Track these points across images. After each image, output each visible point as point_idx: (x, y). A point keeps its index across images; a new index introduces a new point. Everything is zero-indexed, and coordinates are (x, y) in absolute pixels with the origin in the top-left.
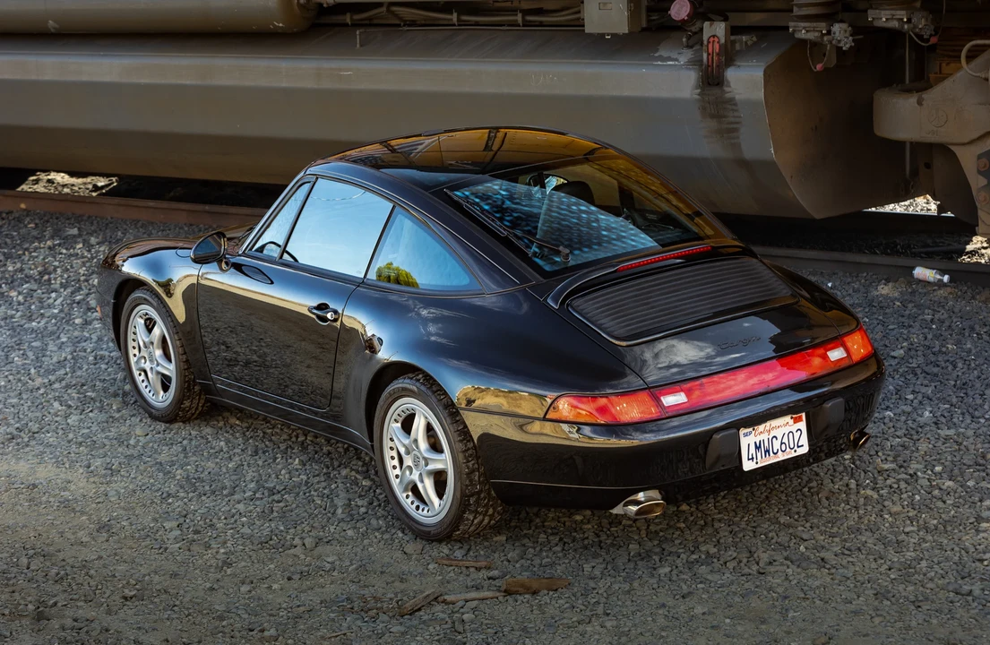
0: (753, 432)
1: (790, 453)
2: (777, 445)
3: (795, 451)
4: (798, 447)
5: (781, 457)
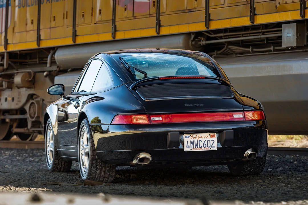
0: (190, 137)
2: (201, 144)
3: (211, 148)
4: (212, 147)
5: (203, 149)
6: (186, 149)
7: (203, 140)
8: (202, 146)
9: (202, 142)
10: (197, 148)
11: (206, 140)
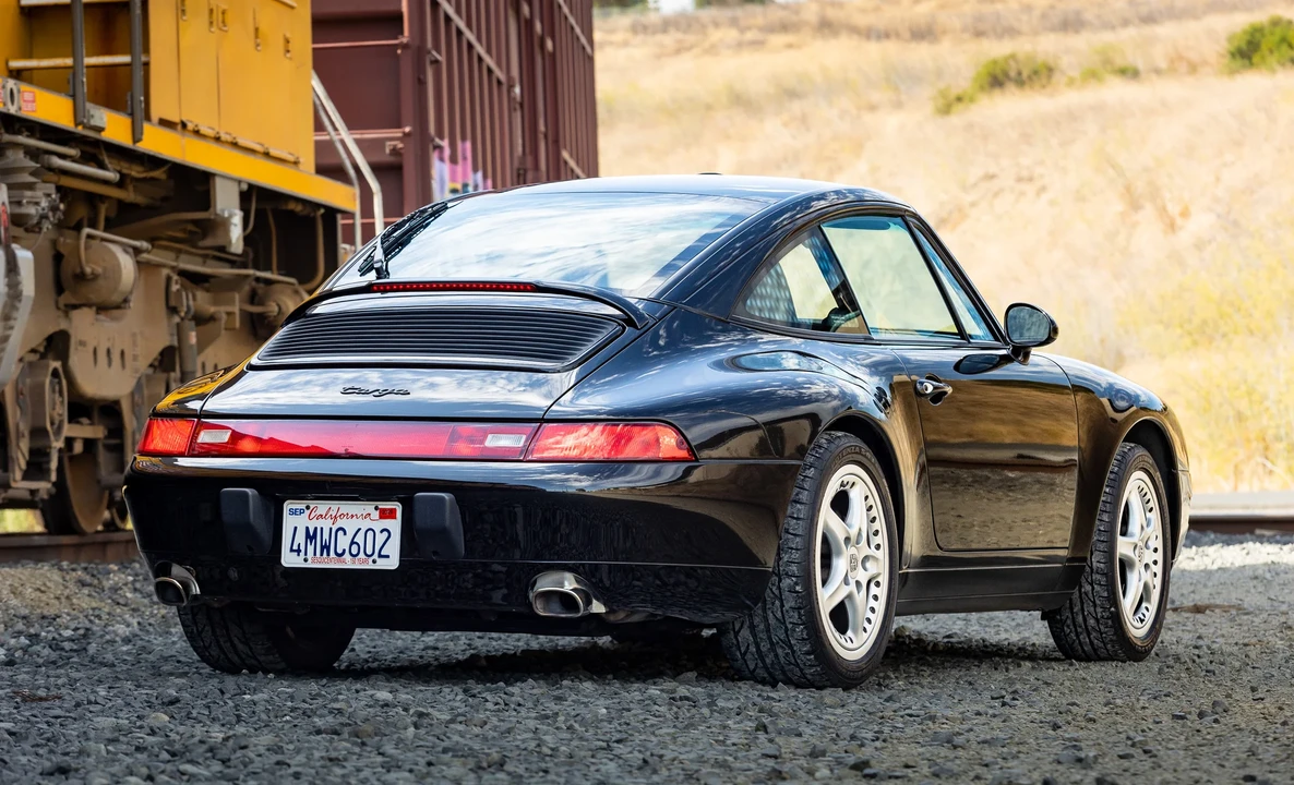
1: (364, 562)
2: (343, 543)
3: (374, 562)
4: (380, 556)
5: (348, 563)
6: (289, 560)
7: (351, 526)
8: (344, 550)
9: (345, 534)
10: (328, 555)
11: (359, 529)
